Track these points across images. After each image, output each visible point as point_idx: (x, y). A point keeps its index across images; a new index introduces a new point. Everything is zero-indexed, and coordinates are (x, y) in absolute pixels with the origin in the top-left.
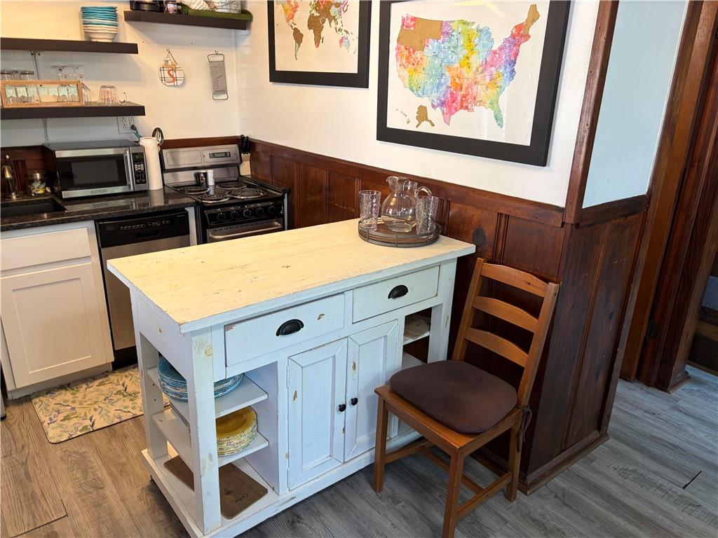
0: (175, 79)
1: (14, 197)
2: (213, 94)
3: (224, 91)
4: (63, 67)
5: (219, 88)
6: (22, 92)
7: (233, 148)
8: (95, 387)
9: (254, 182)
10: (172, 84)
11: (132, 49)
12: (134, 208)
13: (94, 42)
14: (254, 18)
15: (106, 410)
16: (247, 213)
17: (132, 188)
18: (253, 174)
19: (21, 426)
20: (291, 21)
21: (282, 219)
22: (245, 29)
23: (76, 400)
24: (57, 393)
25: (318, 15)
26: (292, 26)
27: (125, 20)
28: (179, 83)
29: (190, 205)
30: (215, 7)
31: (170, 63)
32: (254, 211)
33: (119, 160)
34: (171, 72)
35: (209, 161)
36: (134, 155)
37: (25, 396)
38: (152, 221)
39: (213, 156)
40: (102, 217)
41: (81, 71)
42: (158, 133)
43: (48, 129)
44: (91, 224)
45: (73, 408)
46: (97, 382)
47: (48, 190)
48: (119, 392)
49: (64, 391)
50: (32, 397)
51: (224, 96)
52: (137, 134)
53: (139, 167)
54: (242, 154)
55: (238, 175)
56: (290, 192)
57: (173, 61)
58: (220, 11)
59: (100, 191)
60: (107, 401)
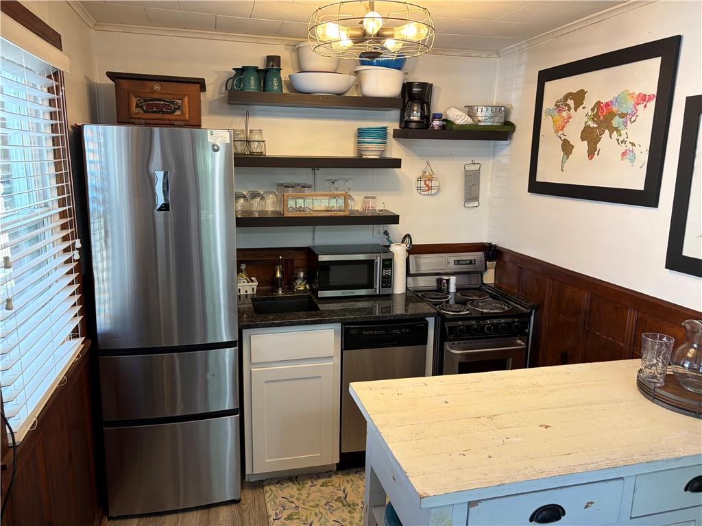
0: (430, 188)
1: (280, 292)
2: (465, 201)
3: (476, 199)
4: (336, 180)
5: (471, 194)
6: (300, 203)
7: (478, 256)
8: (318, 486)
9: (498, 293)
10: (427, 193)
11: (396, 163)
12: (377, 314)
13: (364, 159)
14: (517, 129)
15: (325, 518)
16: (489, 329)
17: (378, 292)
18: (497, 282)
19: (251, 515)
20: (560, 132)
21: (526, 337)
22: (506, 140)
23: (301, 497)
24: (285, 485)
25: (596, 126)
26: (560, 138)
27: (394, 137)
28: (434, 191)
29: (430, 315)
30: (479, 121)
31: (427, 174)
32: (496, 326)
33: (370, 264)
34: (427, 182)
35: (452, 267)
36: (384, 261)
37: (260, 481)
38: (393, 328)
39: (458, 262)
40: (349, 321)
41: (349, 184)
42: (407, 239)
43: (316, 233)
44: (338, 326)
45: (297, 507)
46: (321, 481)
47: (308, 287)
48: (339, 499)
49: (291, 484)
50: (265, 483)
51: (476, 204)
52: (388, 239)
53: (387, 272)
54: (488, 263)
55: (480, 283)
56: (538, 308)
57: (430, 172)
58: (482, 124)
59: (350, 293)
60: (328, 507)
